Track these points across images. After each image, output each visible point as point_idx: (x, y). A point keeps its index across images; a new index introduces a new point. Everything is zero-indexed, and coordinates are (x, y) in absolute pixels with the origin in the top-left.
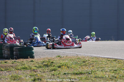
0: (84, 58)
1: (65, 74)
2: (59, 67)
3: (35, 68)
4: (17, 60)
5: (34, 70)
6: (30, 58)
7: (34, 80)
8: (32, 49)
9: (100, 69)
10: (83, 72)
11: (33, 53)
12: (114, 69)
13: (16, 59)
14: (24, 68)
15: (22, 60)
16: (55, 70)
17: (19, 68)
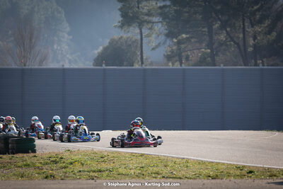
0: (101, 152)
1: (80, 171)
2: (71, 163)
3: (39, 165)
4: (15, 156)
5: (38, 167)
6: (32, 152)
7: (46, 177)
8: (34, 140)
9: (123, 167)
10: (102, 169)
11: (34, 146)
12: (141, 165)
13: (14, 154)
14: (25, 165)
15: (21, 155)
16: (65, 167)
17: (20, 164)
